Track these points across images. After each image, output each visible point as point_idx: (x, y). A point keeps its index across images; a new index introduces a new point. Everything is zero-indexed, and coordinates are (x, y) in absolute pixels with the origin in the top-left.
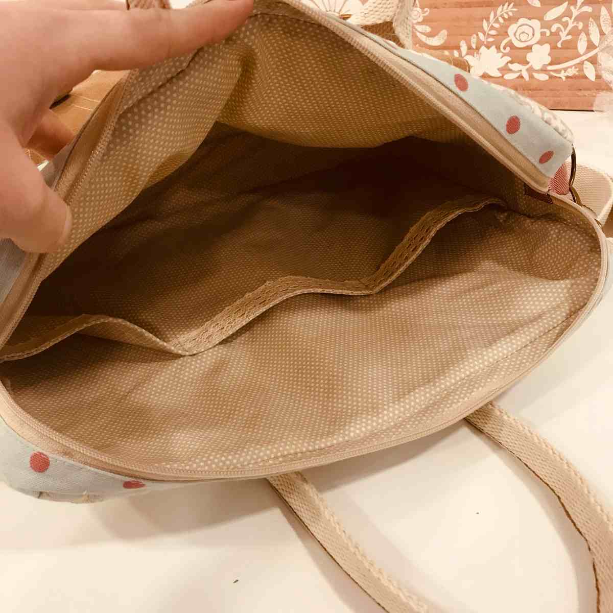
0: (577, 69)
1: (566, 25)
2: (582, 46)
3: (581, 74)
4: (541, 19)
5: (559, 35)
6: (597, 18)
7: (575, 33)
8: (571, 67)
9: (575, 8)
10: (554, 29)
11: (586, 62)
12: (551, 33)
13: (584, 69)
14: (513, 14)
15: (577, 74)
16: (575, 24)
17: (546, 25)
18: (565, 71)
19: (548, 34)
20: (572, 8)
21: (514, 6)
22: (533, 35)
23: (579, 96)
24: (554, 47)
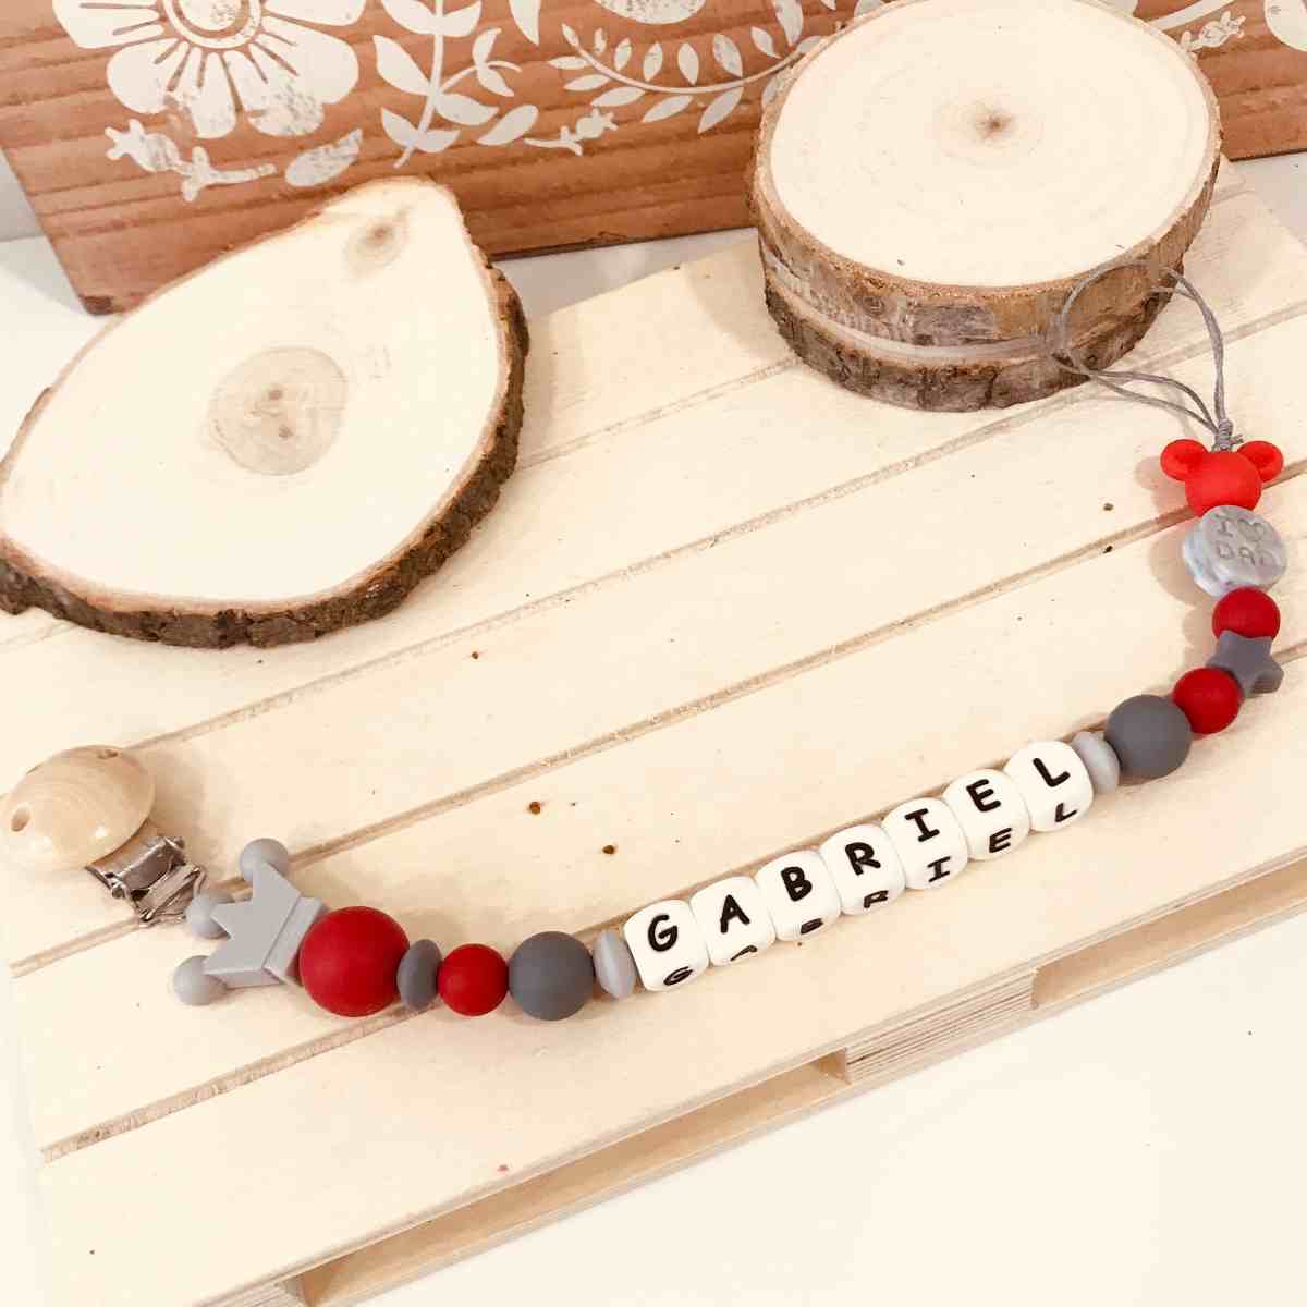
3: (1256, 32)
13: (1269, 16)
15: (1241, 35)
18: (1195, 33)
23: (1249, 111)
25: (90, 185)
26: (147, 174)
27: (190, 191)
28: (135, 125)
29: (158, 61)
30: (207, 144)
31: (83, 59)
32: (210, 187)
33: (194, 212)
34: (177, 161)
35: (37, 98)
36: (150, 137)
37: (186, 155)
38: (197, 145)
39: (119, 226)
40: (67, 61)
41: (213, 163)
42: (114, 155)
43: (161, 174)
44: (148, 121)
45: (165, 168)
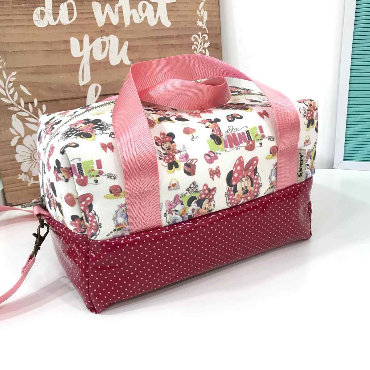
25: (14, 183)
26: (23, 182)
27: (29, 185)
28: (23, 174)
29: (29, 164)
30: (33, 177)
31: (18, 163)
32: (33, 184)
33: (29, 188)
34: (28, 179)
35: (9, 169)
36: (25, 176)
37: (30, 178)
38: (32, 177)
39: (16, 190)
40: (15, 164)
41: (34, 180)
42: (19, 178)
43: (25, 182)
44: (25, 173)
45: (26, 181)
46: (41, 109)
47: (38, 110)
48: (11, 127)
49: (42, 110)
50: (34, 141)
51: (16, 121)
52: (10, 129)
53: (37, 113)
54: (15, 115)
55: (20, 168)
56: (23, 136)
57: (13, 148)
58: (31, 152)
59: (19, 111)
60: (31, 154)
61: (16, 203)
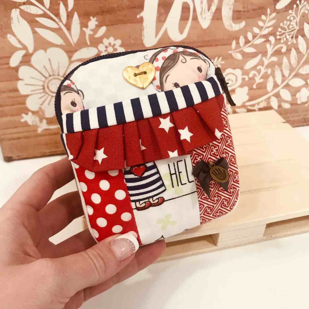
0: (266, 103)
1: (259, 71)
2: (270, 86)
4: (242, 68)
5: (254, 79)
6: (280, 64)
7: (265, 77)
8: (262, 101)
9: (266, 59)
10: (251, 75)
11: (272, 97)
12: (250, 79)
14: (221, 66)
16: (266, 70)
17: (246, 73)
19: (247, 79)
20: (264, 59)
21: (222, 59)
22: (236, 80)
24: (251, 89)
25: (14, 128)
26: (30, 126)
27: (40, 130)
28: (30, 114)
29: (40, 98)
30: (47, 119)
31: (21, 97)
32: (45, 130)
33: (40, 135)
34: (38, 122)
36: (33, 117)
37: (41, 121)
38: (44, 119)
39: (19, 138)
40: (18, 97)
41: (47, 123)
42: (22, 120)
43: (33, 126)
44: (34, 113)
45: (35, 124)
46: (64, 4)
47: (59, 4)
48: (9, 33)
49: (66, 5)
50: (50, 60)
51: (19, 22)
52: (9, 36)
53: (58, 9)
54: (18, 10)
55: (24, 103)
56: (31, 50)
57: (14, 71)
58: (43, 79)
59: (24, 4)
60: (44, 82)
61: (18, 156)
